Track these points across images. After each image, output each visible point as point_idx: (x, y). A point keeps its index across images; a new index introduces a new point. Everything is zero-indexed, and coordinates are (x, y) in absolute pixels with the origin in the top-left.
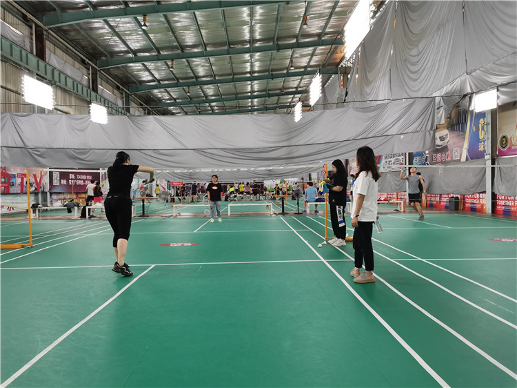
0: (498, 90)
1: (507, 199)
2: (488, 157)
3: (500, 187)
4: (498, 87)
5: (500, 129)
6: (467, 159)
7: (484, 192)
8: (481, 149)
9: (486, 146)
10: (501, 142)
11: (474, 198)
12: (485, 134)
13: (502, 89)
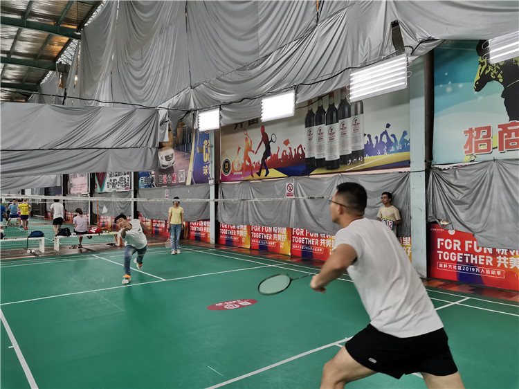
0: (221, 109)
1: (230, 229)
2: (211, 182)
3: (223, 215)
4: (221, 106)
5: (223, 152)
6: (192, 183)
7: (208, 220)
8: (205, 173)
9: (210, 170)
10: (224, 166)
11: (199, 226)
12: (209, 158)
13: (224, 109)
